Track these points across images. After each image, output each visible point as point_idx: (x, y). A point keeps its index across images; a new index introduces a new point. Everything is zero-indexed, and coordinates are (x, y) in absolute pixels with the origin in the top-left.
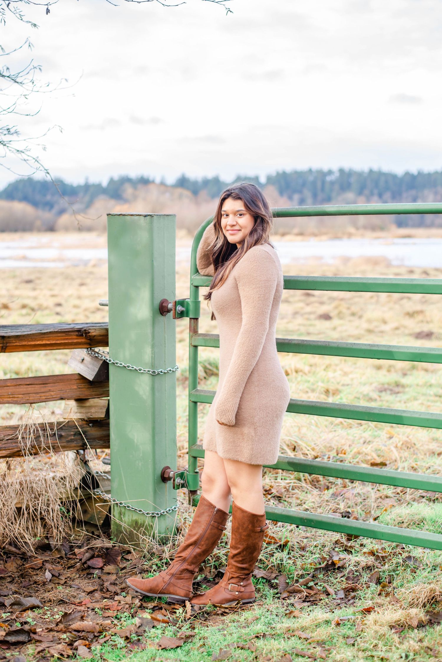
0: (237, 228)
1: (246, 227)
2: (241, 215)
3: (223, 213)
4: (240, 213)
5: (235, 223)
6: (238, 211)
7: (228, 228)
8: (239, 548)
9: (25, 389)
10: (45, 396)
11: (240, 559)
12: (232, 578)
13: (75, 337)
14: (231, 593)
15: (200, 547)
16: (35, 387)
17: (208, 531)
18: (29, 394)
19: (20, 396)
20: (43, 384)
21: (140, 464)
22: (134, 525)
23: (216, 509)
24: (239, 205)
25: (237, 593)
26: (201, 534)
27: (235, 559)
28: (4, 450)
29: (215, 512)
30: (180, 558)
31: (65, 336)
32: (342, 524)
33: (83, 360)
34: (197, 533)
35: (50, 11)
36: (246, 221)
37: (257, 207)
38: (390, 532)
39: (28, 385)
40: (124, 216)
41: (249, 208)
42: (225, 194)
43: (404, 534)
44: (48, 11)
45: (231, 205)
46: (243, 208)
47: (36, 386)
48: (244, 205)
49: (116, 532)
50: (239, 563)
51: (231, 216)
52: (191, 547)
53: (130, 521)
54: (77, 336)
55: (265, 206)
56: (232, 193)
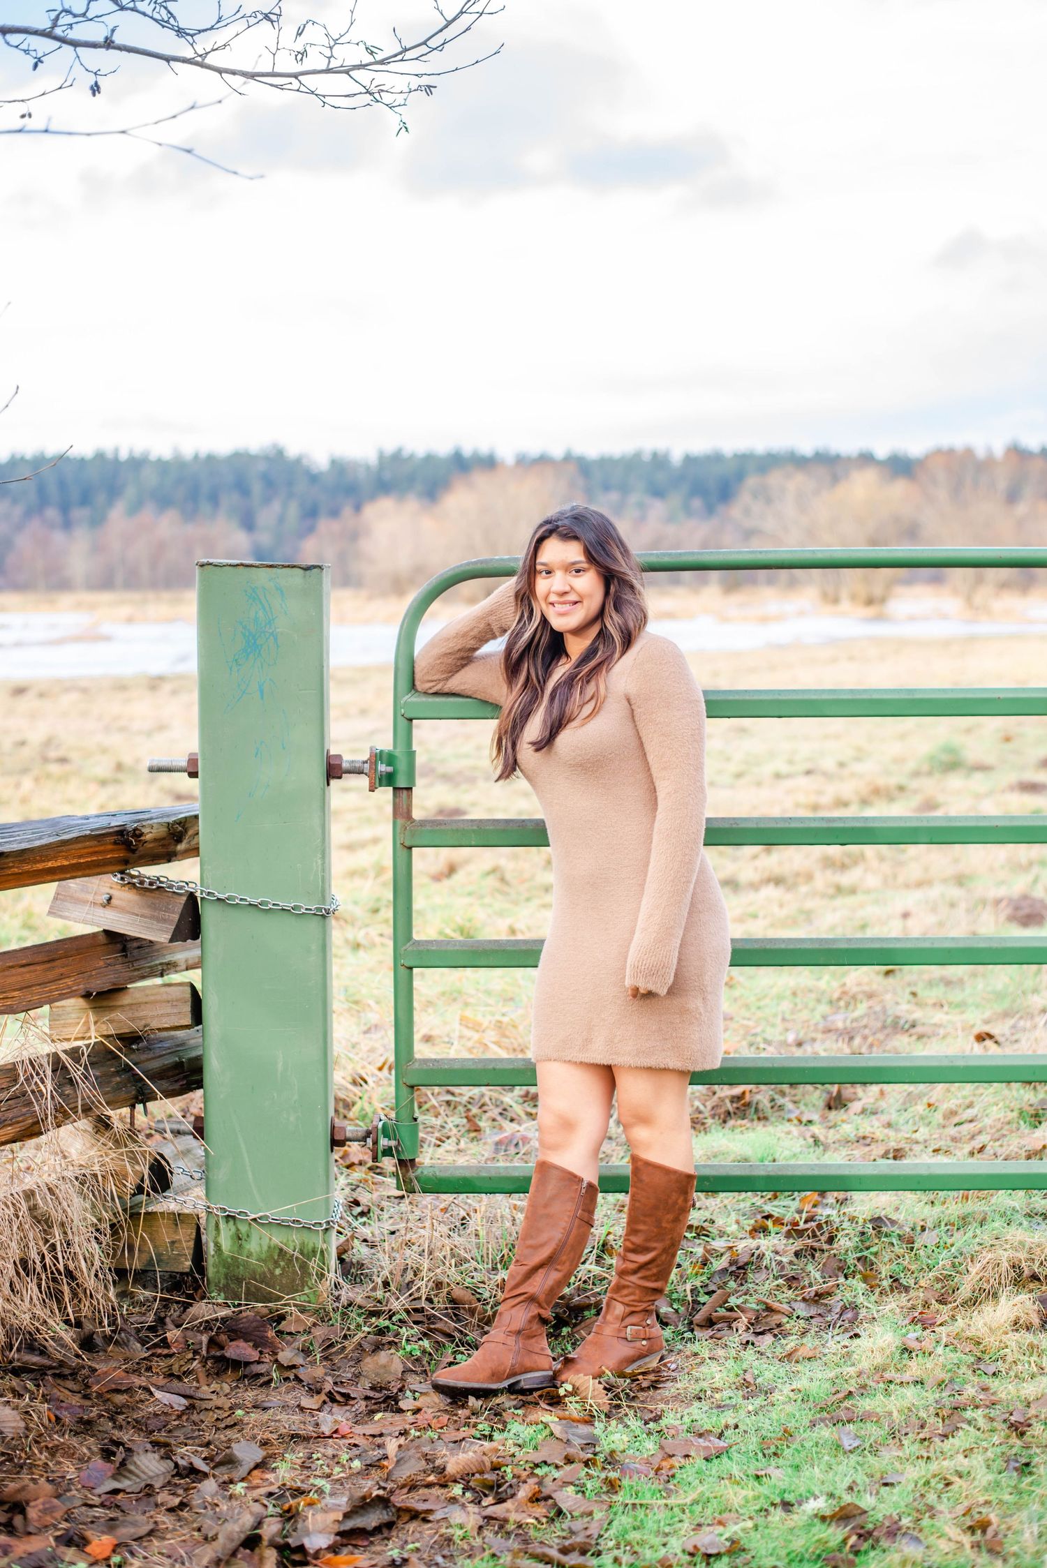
0: (572, 597)
1: (590, 596)
2: (578, 571)
3: (539, 567)
4: (578, 566)
5: (567, 589)
6: (574, 564)
7: (553, 598)
8: (654, 1249)
9: (20, 978)
10: (57, 990)
11: (655, 1270)
12: (633, 1312)
13: (110, 847)
14: (632, 1344)
15: (559, 1267)
16: (36, 971)
17: (574, 1231)
18: (30, 987)
19: (16, 994)
20: (49, 961)
21: (292, 1119)
22: (276, 1258)
23: (585, 1185)
24: (572, 552)
25: (644, 1342)
26: (560, 1241)
27: (639, 1275)
28: (10, 1125)
29: (583, 1191)
30: (521, 1298)
31: (96, 846)
32: (772, 1173)
33: (110, 899)
34: (550, 1240)
35: (102, 89)
36: (588, 584)
37: (608, 555)
38: (875, 1172)
39: (23, 966)
40: (248, 569)
41: (594, 559)
42: (544, 529)
43: (904, 1173)
44: (95, 89)
45: (557, 552)
46: (582, 558)
47: (38, 968)
48: (584, 552)
49: (223, 1281)
50: (649, 1280)
51: (559, 574)
52: (540, 1270)
53: (265, 1248)
54: (115, 843)
55: (625, 552)
56: (558, 527)
